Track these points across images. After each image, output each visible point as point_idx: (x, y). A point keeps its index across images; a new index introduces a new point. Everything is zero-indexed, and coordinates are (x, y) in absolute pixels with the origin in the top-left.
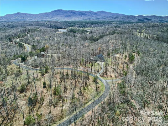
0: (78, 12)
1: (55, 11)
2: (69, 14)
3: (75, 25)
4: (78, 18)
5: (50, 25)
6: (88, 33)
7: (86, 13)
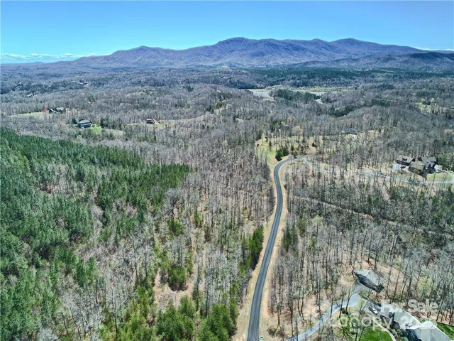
0: (284, 42)
1: (227, 42)
2: (261, 48)
3: (283, 80)
4: (283, 60)
5: (230, 82)
6: (319, 101)
7: (304, 47)
